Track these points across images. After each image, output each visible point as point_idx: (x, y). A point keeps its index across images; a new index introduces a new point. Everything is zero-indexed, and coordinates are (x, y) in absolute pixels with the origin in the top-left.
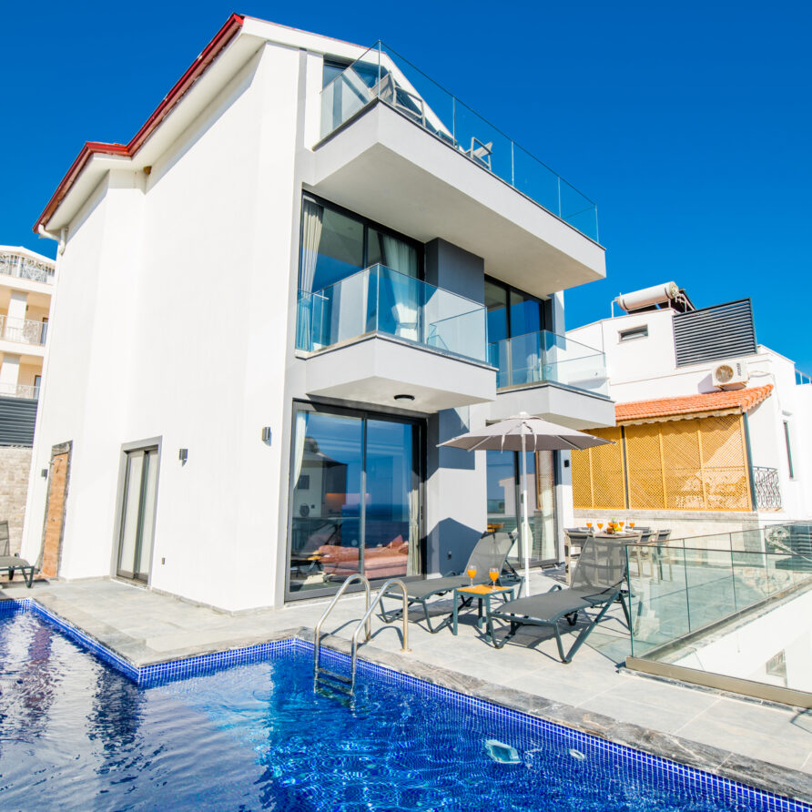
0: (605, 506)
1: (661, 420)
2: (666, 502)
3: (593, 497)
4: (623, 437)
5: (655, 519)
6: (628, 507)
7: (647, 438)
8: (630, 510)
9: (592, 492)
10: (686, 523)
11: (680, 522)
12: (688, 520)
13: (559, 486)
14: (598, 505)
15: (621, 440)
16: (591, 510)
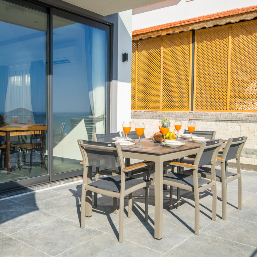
0: (172, 108)
1: (233, 20)
2: (228, 104)
3: (161, 100)
4: (193, 42)
5: (217, 121)
6: (192, 110)
7: (217, 42)
8: (194, 112)
9: (161, 95)
10: (247, 124)
11: (241, 124)
12: (250, 122)
13: (113, 82)
14: (166, 107)
15: (191, 45)
16: (160, 112)
